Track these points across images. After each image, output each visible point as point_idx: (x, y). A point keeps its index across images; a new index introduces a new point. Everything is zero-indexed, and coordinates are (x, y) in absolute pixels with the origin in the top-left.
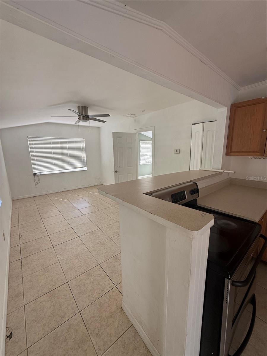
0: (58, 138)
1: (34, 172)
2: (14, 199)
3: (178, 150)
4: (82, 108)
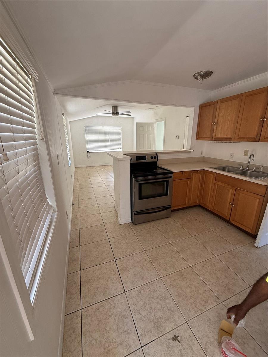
0: (103, 127)
1: (87, 150)
2: (76, 166)
4: (114, 107)
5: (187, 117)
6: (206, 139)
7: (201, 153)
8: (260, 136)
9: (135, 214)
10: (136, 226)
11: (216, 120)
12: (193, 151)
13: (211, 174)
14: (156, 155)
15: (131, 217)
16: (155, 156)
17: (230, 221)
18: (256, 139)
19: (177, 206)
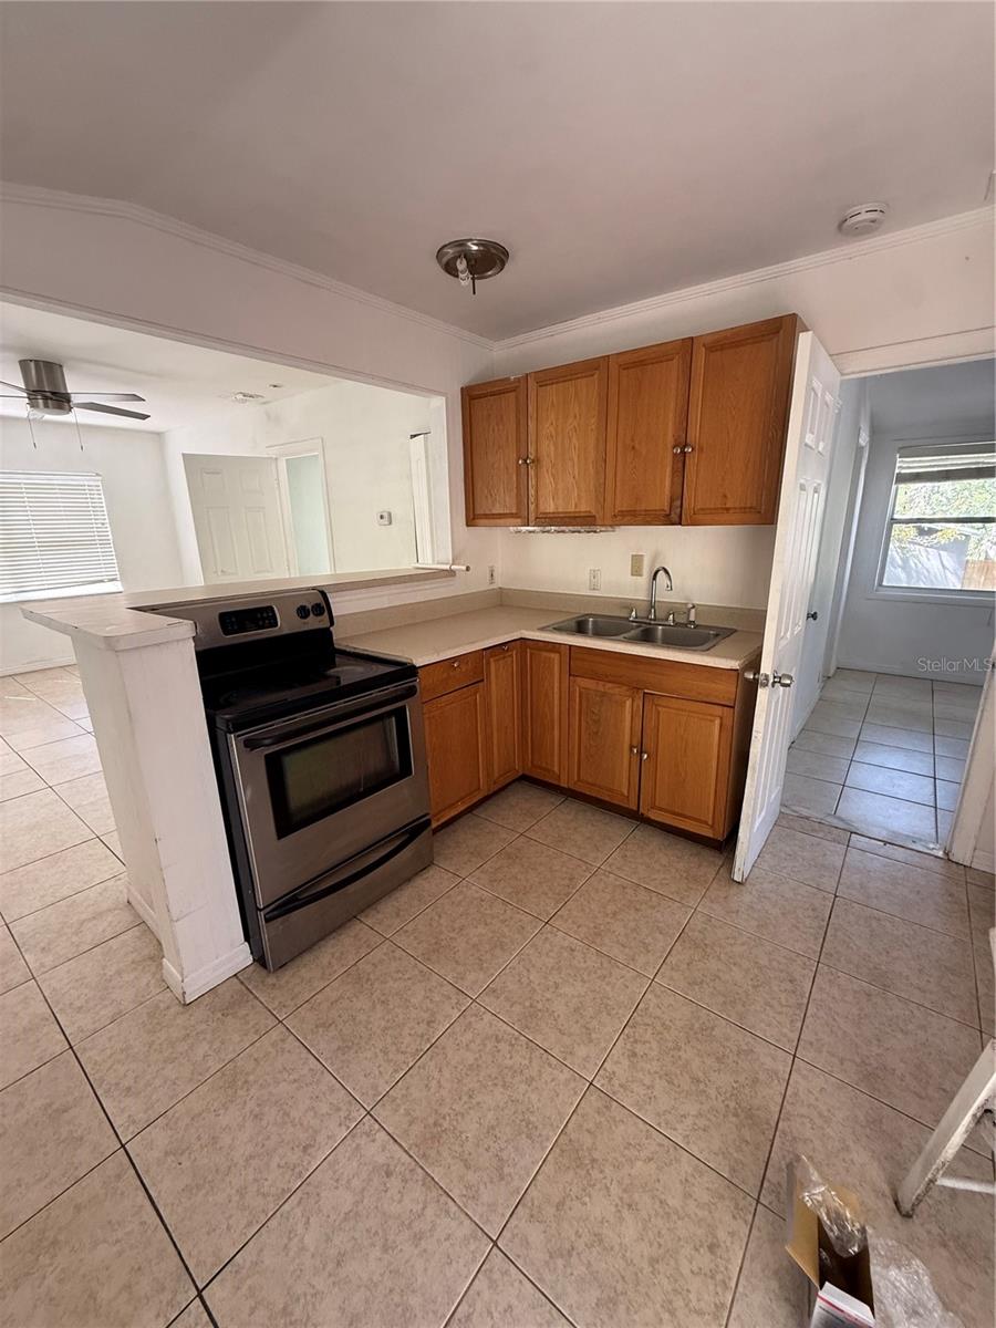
3: (385, 515)
5: (415, 436)
6: (502, 521)
7: (488, 576)
8: (681, 507)
9: (267, 921)
10: (286, 976)
11: (532, 449)
12: (468, 569)
13: (551, 651)
14: (320, 600)
15: (247, 938)
16: (318, 603)
17: (641, 810)
18: (670, 515)
19: (451, 806)
